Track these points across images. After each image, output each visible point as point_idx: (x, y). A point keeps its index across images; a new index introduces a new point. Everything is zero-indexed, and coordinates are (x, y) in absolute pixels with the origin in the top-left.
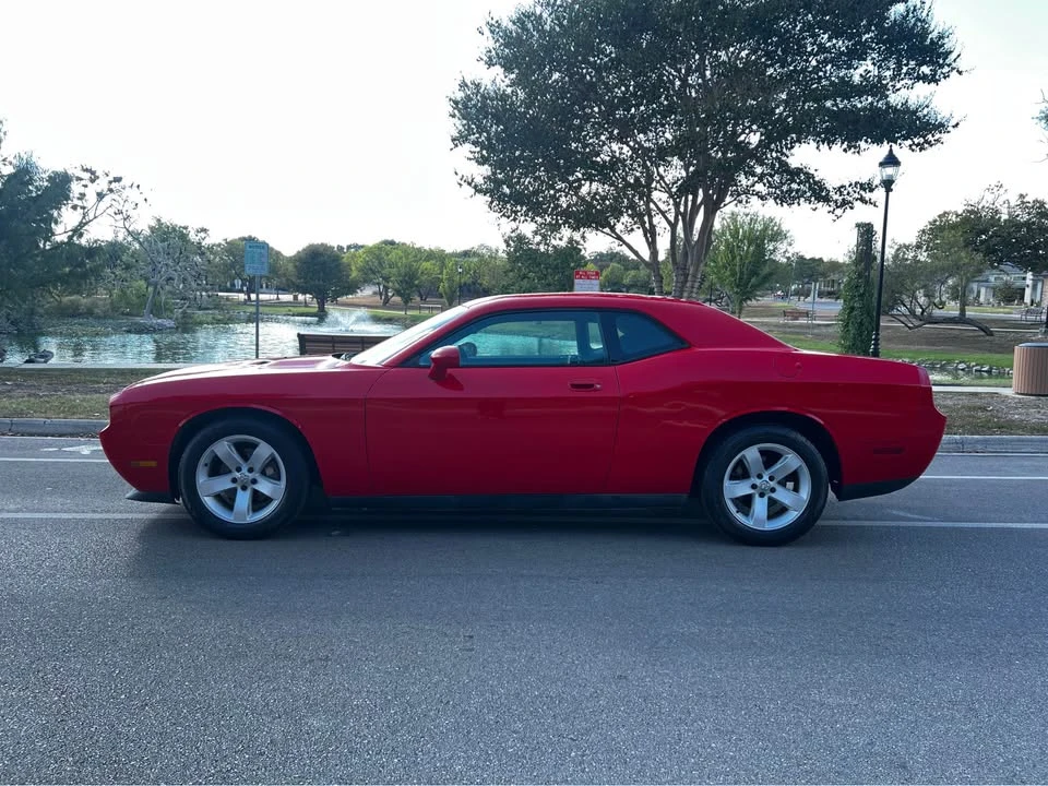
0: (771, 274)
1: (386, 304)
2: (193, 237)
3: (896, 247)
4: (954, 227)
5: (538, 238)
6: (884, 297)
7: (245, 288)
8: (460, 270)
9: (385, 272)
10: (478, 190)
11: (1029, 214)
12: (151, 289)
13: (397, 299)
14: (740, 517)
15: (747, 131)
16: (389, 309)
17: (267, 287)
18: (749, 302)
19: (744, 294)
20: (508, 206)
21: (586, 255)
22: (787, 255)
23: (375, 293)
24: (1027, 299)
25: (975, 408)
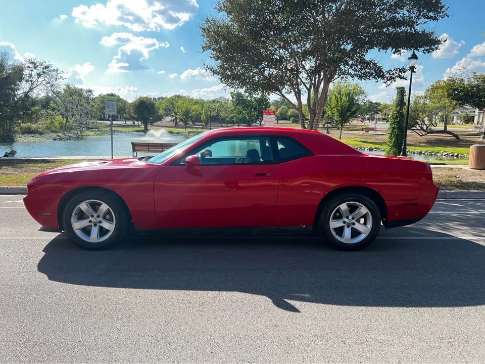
0: (356, 111)
1: (176, 126)
2: (85, 95)
3: (415, 97)
4: (443, 88)
5: (247, 94)
6: (409, 121)
7: (110, 119)
8: (211, 110)
9: (176, 110)
10: (215, 72)
11: (478, 81)
12: (65, 120)
13: (181, 123)
14: (337, 237)
15: (345, 44)
16: (177, 128)
17: (120, 118)
18: (346, 124)
19: (343, 120)
20: (230, 80)
21: (270, 102)
22: (364, 101)
23: (171, 121)
24: (476, 121)
25: (451, 177)
